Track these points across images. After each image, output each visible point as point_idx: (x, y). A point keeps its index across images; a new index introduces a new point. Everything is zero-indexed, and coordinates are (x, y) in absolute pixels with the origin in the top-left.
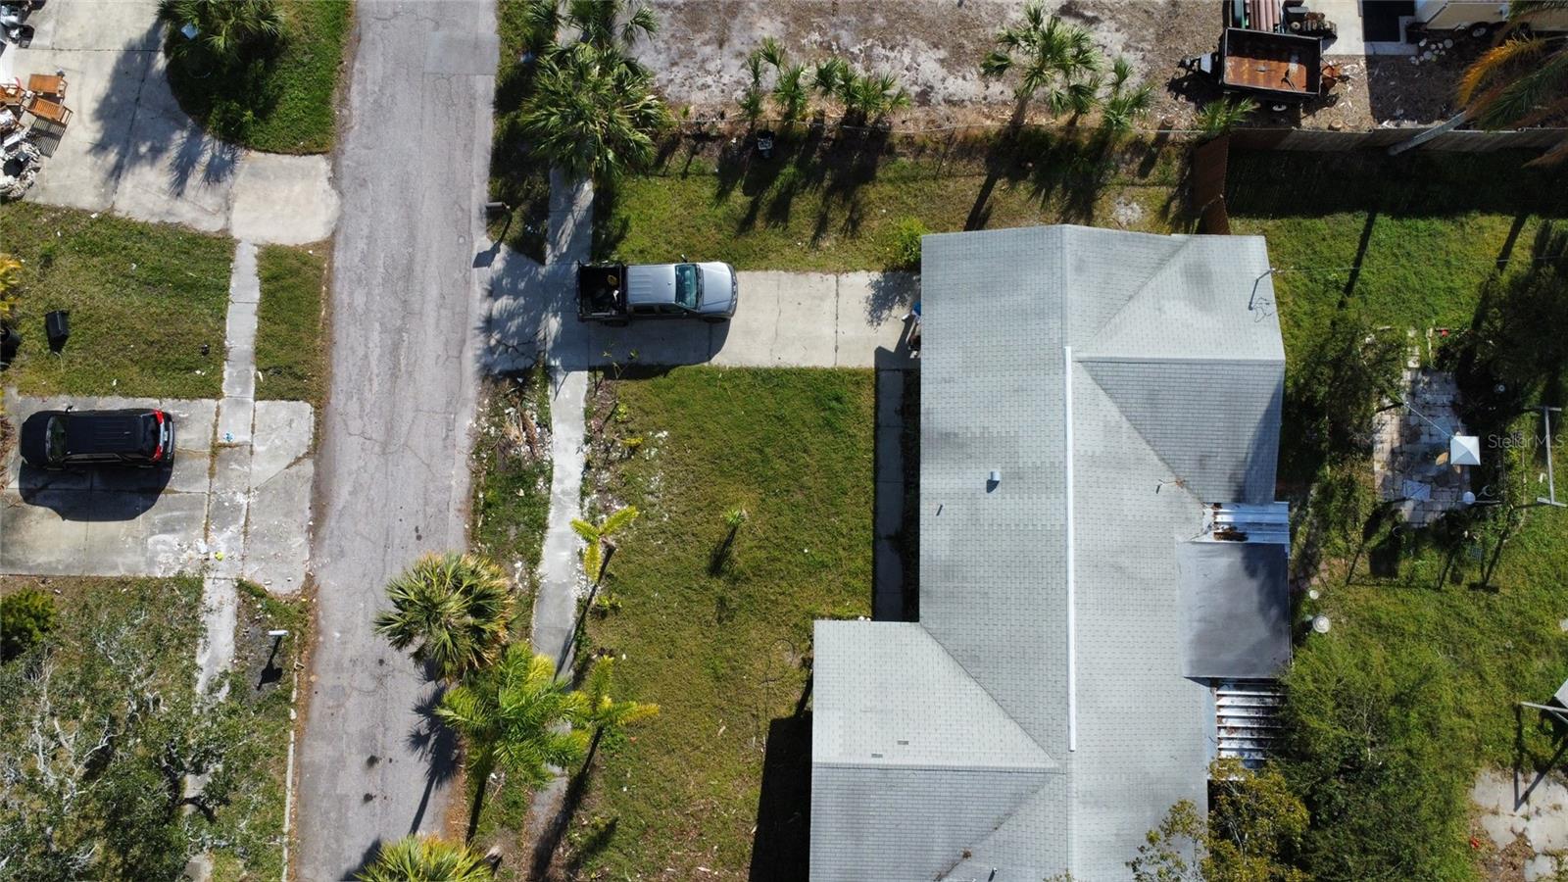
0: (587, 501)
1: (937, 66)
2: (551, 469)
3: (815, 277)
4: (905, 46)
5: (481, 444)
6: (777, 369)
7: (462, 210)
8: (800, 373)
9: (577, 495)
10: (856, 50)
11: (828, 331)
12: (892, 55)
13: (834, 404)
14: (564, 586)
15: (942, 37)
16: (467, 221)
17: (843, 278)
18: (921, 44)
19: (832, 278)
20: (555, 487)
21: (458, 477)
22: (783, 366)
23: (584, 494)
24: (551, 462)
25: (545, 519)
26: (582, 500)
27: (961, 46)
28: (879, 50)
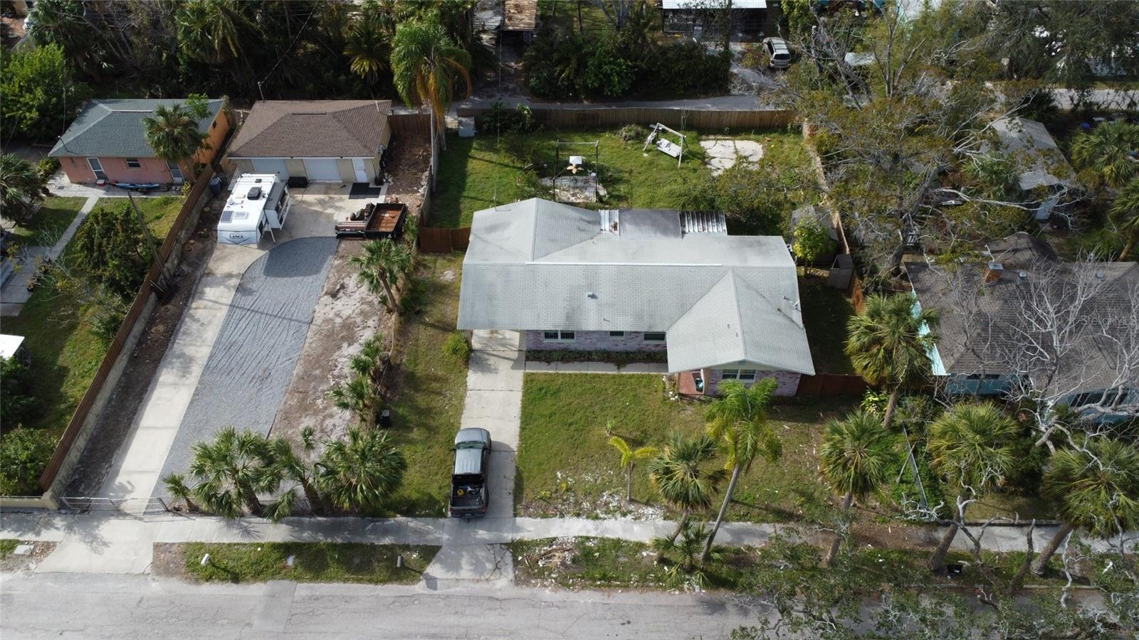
0: (602, 516)
1: (351, 347)
2: (581, 537)
3: (467, 400)
4: (336, 360)
5: (563, 583)
6: (521, 418)
7: (394, 602)
8: (524, 408)
9: (598, 522)
10: (332, 383)
11: (501, 394)
12: (340, 366)
13: (543, 391)
14: (657, 528)
15: (336, 345)
16: (403, 599)
17: (469, 388)
18: (337, 353)
19: (468, 393)
20: (592, 534)
21: (587, 598)
22: (520, 415)
23: (597, 518)
24: (576, 538)
25: (613, 540)
26: (601, 518)
27: (343, 337)
28: (336, 372)
